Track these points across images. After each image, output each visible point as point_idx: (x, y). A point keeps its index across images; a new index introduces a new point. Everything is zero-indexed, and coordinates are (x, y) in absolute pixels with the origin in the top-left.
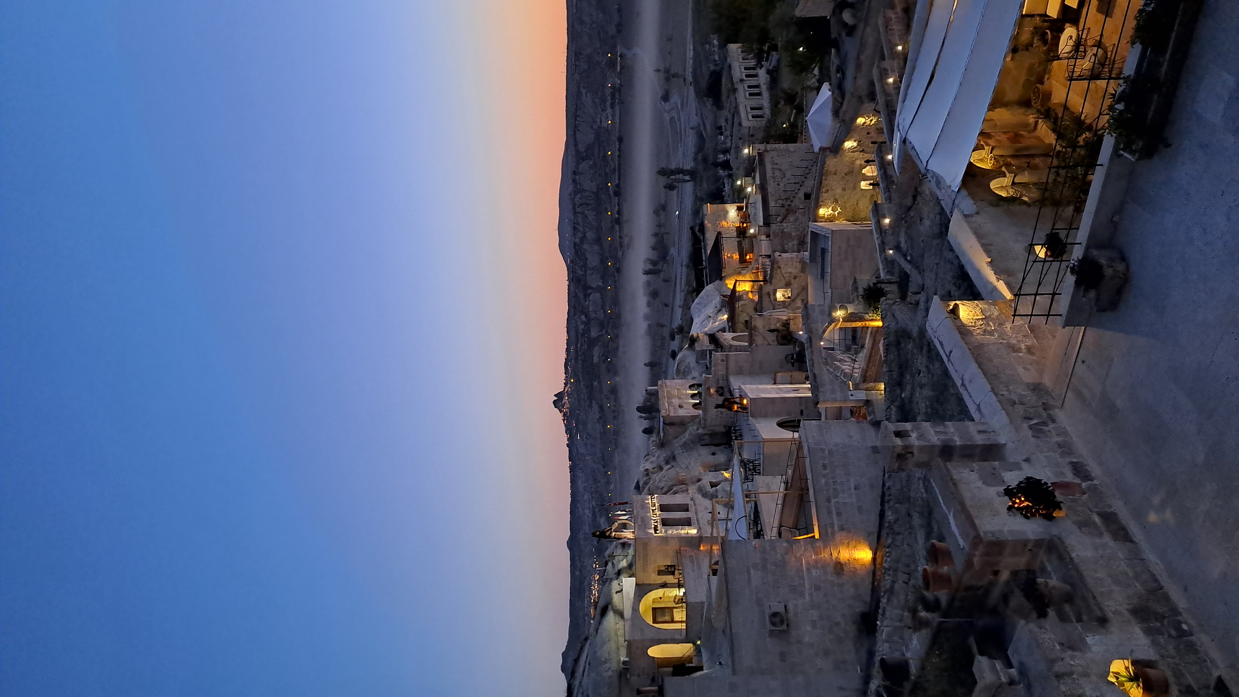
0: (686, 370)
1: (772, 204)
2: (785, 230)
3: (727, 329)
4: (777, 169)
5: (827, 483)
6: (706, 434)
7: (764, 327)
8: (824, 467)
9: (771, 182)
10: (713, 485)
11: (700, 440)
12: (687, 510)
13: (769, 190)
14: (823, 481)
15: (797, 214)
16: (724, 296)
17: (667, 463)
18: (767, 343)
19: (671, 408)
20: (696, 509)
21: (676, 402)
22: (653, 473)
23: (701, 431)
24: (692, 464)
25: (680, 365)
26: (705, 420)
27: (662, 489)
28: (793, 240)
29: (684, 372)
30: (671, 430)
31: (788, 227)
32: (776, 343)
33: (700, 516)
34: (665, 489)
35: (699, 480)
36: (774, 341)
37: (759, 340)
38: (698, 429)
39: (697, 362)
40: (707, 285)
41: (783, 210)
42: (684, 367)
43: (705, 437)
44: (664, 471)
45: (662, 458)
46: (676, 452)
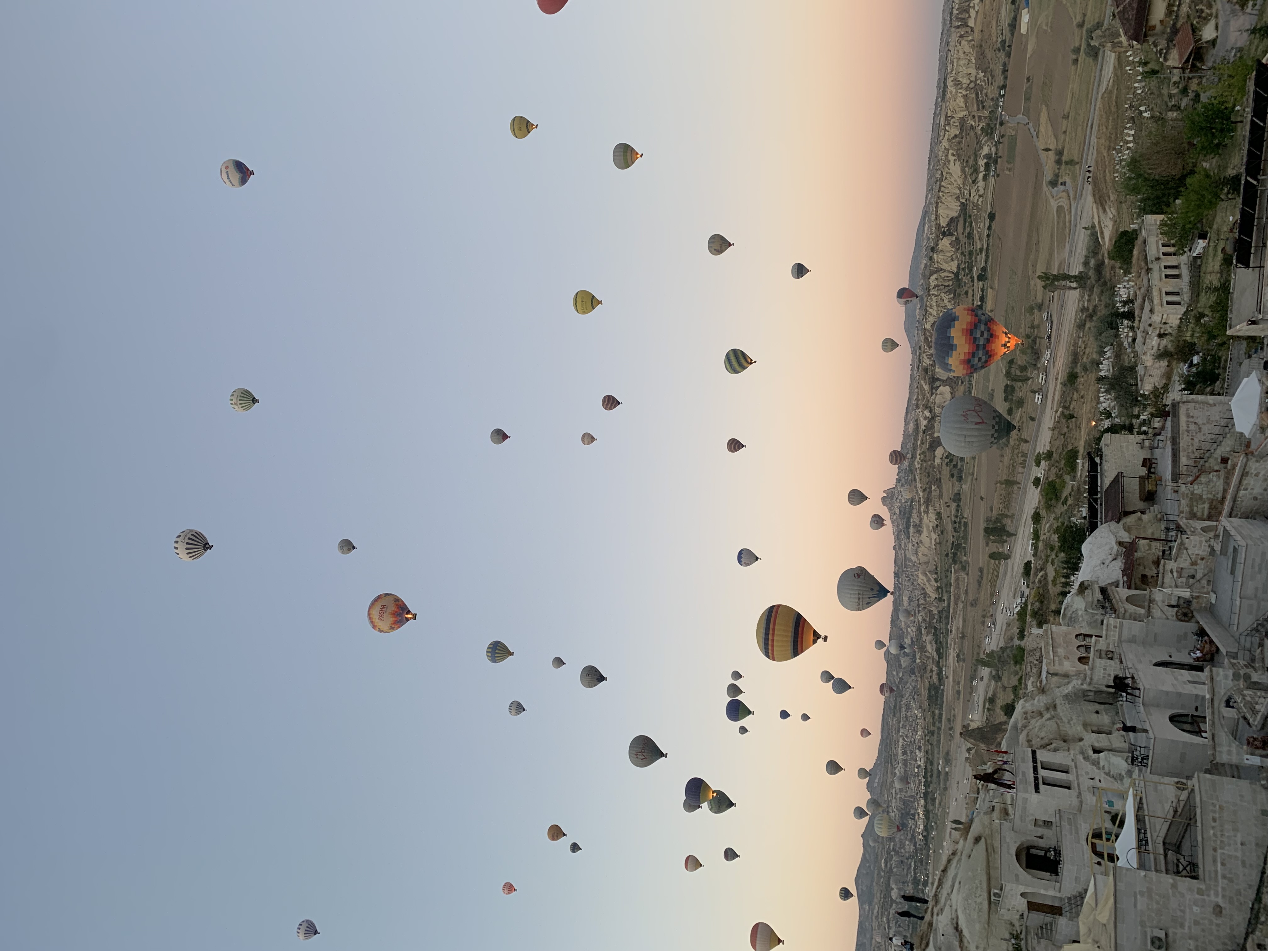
0: (1074, 615)
1: (1184, 460)
2: (1195, 492)
3: (1121, 585)
4: (1192, 422)
5: (1214, 834)
6: (1091, 691)
7: (1163, 602)
8: (1214, 820)
9: (1185, 436)
10: (1096, 751)
11: (1084, 696)
12: (1067, 772)
13: (1181, 445)
14: (1212, 832)
15: (1211, 476)
16: (1120, 544)
17: (1048, 709)
18: (1164, 617)
19: (1056, 658)
20: (1077, 772)
21: (1061, 651)
22: (1032, 717)
23: (1085, 687)
24: (1075, 721)
25: (1067, 610)
26: (1091, 679)
27: (1042, 739)
28: (1204, 503)
29: (1071, 618)
30: (1055, 679)
31: (1198, 489)
32: (1175, 618)
33: (1081, 779)
34: (1046, 741)
35: (1081, 740)
36: (1173, 616)
37: (1156, 612)
38: (1082, 684)
39: (1086, 610)
40: (1101, 524)
41: (1195, 471)
42: (1071, 612)
43: (1090, 694)
44: (1044, 719)
45: (1042, 704)
46: (1058, 702)
